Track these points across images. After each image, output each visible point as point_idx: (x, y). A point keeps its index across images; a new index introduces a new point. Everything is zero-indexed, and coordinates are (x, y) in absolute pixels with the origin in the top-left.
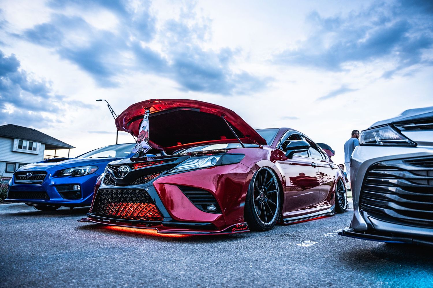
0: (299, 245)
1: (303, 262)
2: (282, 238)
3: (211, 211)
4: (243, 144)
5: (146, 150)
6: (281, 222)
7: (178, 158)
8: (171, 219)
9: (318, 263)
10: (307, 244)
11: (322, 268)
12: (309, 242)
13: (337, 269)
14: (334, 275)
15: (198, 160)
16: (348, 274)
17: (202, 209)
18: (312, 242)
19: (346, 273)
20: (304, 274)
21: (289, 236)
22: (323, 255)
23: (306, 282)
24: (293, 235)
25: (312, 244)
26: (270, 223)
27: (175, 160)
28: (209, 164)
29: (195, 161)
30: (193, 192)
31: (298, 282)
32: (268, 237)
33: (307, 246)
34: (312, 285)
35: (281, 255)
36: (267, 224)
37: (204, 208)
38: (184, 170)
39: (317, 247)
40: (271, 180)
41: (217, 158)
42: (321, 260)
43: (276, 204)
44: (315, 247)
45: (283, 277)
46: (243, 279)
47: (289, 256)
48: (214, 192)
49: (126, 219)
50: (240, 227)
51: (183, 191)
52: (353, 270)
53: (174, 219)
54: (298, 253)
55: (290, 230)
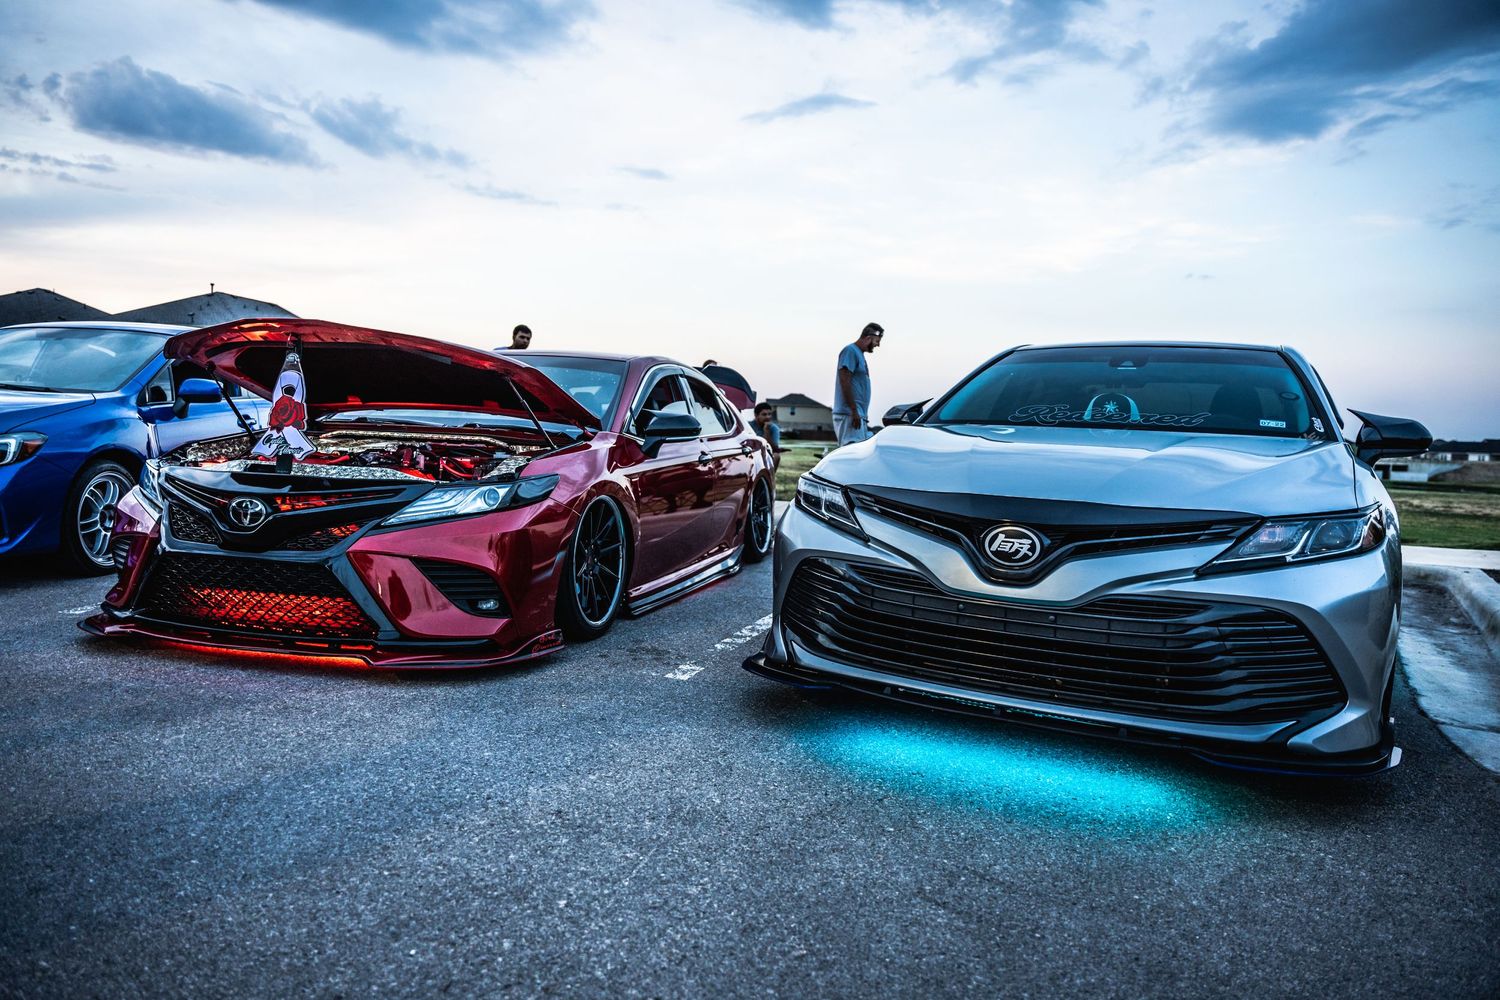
0: (670, 676)
1: (681, 716)
2: (635, 659)
3: (488, 614)
4: (540, 423)
5: (302, 453)
6: (625, 612)
7: (405, 489)
8: (397, 635)
9: (705, 715)
10: (685, 673)
11: (713, 727)
12: (689, 668)
13: (735, 727)
14: (731, 737)
15: (454, 493)
16: (749, 734)
17: (467, 608)
18: (693, 668)
19: (747, 734)
20: (685, 739)
21: (648, 651)
22: (713, 698)
23: (691, 753)
24: (655, 649)
25: (693, 674)
26: (604, 619)
27: (397, 492)
28: (480, 505)
29: (447, 497)
30: (447, 574)
31: (679, 753)
32: (605, 656)
33: (685, 677)
34: (700, 757)
35: (643, 704)
36: (599, 623)
37: (472, 608)
38: (420, 518)
39: (703, 681)
40: (610, 523)
41: (498, 490)
42: (711, 710)
43: (618, 574)
44: (700, 680)
45: (655, 748)
46: (595, 756)
47: (655, 705)
48: (493, 569)
49: (276, 632)
50: (548, 643)
51: (423, 570)
52: (759, 725)
53: (406, 634)
54: (672, 697)
55: (646, 633)
